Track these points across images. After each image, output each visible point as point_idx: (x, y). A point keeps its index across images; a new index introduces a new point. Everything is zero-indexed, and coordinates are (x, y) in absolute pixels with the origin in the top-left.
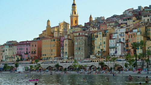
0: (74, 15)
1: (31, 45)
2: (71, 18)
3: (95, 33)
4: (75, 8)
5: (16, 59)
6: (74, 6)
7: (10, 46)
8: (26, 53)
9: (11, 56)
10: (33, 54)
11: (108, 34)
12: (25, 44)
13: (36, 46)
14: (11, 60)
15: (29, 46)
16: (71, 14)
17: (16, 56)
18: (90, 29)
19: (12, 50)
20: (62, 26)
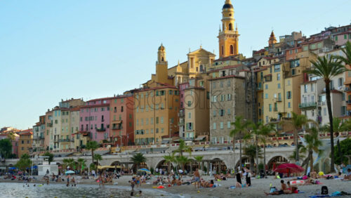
0: (227, 32)
1: (112, 107)
2: (220, 41)
3: (266, 69)
4: (230, 15)
5: (77, 143)
6: (226, 9)
7: (65, 112)
8: (99, 128)
9: (67, 136)
10: (116, 129)
11: (299, 71)
12: (98, 106)
13: (122, 111)
14: (67, 147)
15: (109, 109)
16: (220, 31)
17: (76, 136)
18: (260, 63)
19: (69, 120)
20: (195, 60)
